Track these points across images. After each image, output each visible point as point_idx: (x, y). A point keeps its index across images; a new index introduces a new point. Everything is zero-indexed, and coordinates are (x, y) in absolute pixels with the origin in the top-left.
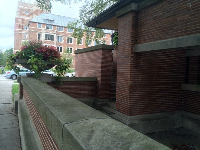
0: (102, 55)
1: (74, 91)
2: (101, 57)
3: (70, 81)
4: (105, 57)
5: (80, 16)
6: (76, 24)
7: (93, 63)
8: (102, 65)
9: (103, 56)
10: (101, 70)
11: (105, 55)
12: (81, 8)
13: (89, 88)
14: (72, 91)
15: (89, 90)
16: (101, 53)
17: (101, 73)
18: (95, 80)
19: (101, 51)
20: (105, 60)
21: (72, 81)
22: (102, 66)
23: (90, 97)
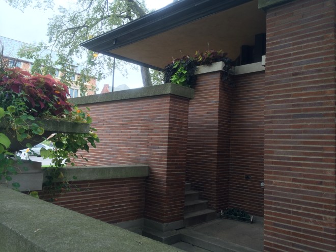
0: (170, 109)
1: (97, 206)
2: (166, 115)
3: (87, 178)
4: (176, 117)
5: (48, 35)
6: (39, 49)
7: (136, 129)
8: (169, 135)
9: (173, 113)
10: (168, 148)
11: (176, 110)
12: (52, 21)
13: (131, 195)
14: (91, 207)
15: (130, 201)
16: (168, 106)
17: (168, 155)
18: (146, 174)
19: (168, 100)
20: (176, 123)
21: (93, 178)
22: (169, 138)
23: (133, 219)
